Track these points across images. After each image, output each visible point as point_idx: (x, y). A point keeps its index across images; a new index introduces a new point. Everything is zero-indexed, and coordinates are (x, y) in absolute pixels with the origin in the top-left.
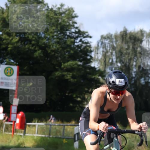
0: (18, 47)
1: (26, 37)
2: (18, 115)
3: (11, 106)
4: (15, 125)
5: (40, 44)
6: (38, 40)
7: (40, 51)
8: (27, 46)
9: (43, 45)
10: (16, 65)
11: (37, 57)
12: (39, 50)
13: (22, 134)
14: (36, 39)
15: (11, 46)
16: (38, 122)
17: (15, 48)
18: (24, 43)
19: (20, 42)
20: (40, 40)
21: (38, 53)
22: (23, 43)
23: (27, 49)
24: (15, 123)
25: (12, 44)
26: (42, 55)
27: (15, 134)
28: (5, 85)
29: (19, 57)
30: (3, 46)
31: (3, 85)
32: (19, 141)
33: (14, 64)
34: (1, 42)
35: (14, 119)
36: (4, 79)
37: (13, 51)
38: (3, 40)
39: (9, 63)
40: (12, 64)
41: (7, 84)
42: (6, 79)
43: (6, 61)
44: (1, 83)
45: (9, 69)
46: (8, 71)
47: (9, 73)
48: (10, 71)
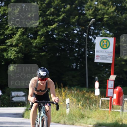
0: (115, 17)
1: (123, 6)
2: (115, 90)
3: (108, 80)
4: (112, 101)
8: (124, 16)
10: (112, 36)
13: (120, 111)
15: (107, 16)
17: (111, 18)
19: (117, 11)
22: (120, 12)
23: (124, 19)
24: (113, 99)
25: (107, 15)
27: (112, 110)
28: (101, 58)
29: (116, 28)
30: (99, 17)
31: (99, 59)
32: (117, 118)
33: (110, 36)
34: (96, 12)
35: (111, 95)
36: (100, 52)
37: (109, 21)
38: (99, 10)
39: (104, 35)
40: (108, 35)
41: (103, 57)
42: (102, 52)
43: (101, 33)
44: (97, 56)
45: (105, 41)
46: (103, 44)
47: (105, 46)
48: (106, 43)
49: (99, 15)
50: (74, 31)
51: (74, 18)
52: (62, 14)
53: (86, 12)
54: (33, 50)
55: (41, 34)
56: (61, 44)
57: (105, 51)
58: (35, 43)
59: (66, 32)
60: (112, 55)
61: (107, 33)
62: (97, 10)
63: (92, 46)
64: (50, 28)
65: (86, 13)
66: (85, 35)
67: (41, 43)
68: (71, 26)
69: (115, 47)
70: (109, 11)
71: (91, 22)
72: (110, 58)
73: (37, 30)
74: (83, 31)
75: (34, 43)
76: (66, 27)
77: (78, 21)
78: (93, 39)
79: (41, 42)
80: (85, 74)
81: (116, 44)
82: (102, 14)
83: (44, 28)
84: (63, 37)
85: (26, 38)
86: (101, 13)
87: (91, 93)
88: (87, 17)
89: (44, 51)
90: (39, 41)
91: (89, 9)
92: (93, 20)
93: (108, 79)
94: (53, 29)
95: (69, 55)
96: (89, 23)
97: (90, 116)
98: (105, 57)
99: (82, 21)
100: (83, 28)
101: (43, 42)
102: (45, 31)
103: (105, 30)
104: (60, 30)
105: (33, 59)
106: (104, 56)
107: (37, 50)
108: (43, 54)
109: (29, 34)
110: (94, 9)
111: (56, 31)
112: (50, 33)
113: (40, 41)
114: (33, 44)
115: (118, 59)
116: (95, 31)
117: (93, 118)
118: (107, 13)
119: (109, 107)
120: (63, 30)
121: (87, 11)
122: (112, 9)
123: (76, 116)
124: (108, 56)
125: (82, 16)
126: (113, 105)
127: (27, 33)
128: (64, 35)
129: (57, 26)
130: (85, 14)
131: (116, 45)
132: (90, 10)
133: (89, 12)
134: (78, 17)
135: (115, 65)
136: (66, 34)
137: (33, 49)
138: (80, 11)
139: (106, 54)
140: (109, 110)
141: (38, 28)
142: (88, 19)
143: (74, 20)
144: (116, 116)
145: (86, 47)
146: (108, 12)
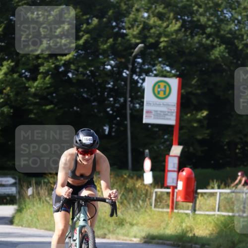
0: (180, 40)
1: (194, 21)
2: (180, 173)
3: (167, 156)
4: (175, 194)
5: (222, 32)
6: (218, 25)
7: (223, 47)
8: (196, 38)
9: (229, 35)
10: (175, 76)
11: (217, 59)
12: (220, 46)
13: (189, 212)
14: (214, 23)
15: (166, 39)
16: (219, 188)
17: (173, 42)
18: (191, 33)
19: (183, 30)
20: (223, 26)
21: (219, 51)
22: (189, 31)
23: (197, 45)
24: (176, 190)
25: (166, 36)
26: (227, 55)
27: (175, 211)
28: (154, 115)
29: (182, 60)
30: (151, 40)
31: (151, 117)
32: (184, 225)
33: (171, 75)
34: (146, 32)
35: (173, 182)
36: (154, 104)
37: (169, 49)
38: (151, 28)
39: (161, 74)
40: (168, 74)
41: (158, 115)
42: (156, 104)
43: (155, 70)
44: (147, 112)
45: (162, 85)
46: (159, 90)
47: (161, 93)
48: (163, 89)
49: (150, 37)
50: (106, 67)
51: (106, 42)
52: (83, 35)
53: (127, 31)
54: (29, 100)
55: (44, 71)
56: (82, 90)
57: (162, 103)
58: (34, 87)
59: (90, 69)
60: (175, 111)
61: (166, 70)
62: (146, 27)
63: (139, 93)
64: (61, 60)
65: (127, 33)
66: (125, 72)
67: (45, 89)
68: (101, 57)
69: (180, 96)
70: (169, 29)
71: (137, 49)
72: (172, 115)
73: (39, 63)
74: (121, 67)
75: (31, 88)
76: (90, 58)
77: (112, 47)
78: (141, 81)
79: (45, 86)
80: (127, 145)
81: (182, 89)
82: (156, 35)
83: (51, 61)
84: (85, 78)
85: (18, 78)
86: (154, 33)
87: (137, 180)
88: (129, 40)
89: (51, 103)
90: (41, 84)
91: (133, 26)
92: (140, 45)
93: (169, 154)
94: (67, 63)
95: (96, 111)
96: (132, 50)
97: (135, 222)
98: (162, 113)
99: (120, 47)
100: (123, 60)
101: (49, 85)
102: (53, 66)
103: (162, 66)
104: (80, 64)
105: (30, 116)
106: (161, 111)
107: (38, 100)
108: (48, 107)
109: (23, 71)
110: (141, 26)
111: (72, 67)
112: (61, 70)
113: (44, 84)
114: (29, 89)
115: (186, 117)
116: (145, 66)
117: (139, 225)
118: (166, 33)
119: (170, 204)
120: (85, 64)
121: (129, 28)
122: (175, 26)
123: (109, 222)
124: (168, 112)
125: (120, 39)
126: (176, 201)
127: (20, 70)
128: (87, 74)
129: (75, 57)
130: (126, 35)
131: (183, 91)
132: (135, 29)
133: (133, 31)
134: (114, 40)
135: (181, 128)
136: (91, 71)
137: (30, 98)
138: (116, 30)
139: (164, 109)
140: (169, 210)
141: (40, 61)
142: (131, 44)
143: (105, 46)
144: (182, 222)
145: (128, 95)
146: (168, 31)
